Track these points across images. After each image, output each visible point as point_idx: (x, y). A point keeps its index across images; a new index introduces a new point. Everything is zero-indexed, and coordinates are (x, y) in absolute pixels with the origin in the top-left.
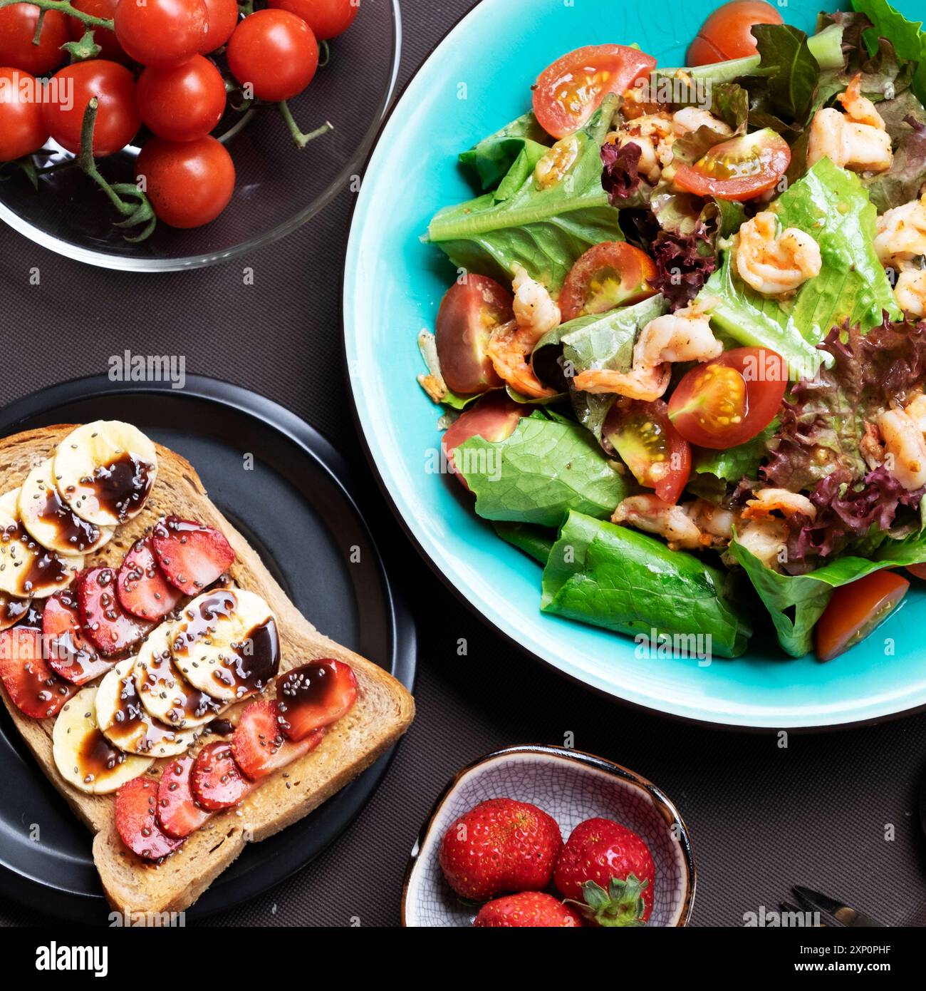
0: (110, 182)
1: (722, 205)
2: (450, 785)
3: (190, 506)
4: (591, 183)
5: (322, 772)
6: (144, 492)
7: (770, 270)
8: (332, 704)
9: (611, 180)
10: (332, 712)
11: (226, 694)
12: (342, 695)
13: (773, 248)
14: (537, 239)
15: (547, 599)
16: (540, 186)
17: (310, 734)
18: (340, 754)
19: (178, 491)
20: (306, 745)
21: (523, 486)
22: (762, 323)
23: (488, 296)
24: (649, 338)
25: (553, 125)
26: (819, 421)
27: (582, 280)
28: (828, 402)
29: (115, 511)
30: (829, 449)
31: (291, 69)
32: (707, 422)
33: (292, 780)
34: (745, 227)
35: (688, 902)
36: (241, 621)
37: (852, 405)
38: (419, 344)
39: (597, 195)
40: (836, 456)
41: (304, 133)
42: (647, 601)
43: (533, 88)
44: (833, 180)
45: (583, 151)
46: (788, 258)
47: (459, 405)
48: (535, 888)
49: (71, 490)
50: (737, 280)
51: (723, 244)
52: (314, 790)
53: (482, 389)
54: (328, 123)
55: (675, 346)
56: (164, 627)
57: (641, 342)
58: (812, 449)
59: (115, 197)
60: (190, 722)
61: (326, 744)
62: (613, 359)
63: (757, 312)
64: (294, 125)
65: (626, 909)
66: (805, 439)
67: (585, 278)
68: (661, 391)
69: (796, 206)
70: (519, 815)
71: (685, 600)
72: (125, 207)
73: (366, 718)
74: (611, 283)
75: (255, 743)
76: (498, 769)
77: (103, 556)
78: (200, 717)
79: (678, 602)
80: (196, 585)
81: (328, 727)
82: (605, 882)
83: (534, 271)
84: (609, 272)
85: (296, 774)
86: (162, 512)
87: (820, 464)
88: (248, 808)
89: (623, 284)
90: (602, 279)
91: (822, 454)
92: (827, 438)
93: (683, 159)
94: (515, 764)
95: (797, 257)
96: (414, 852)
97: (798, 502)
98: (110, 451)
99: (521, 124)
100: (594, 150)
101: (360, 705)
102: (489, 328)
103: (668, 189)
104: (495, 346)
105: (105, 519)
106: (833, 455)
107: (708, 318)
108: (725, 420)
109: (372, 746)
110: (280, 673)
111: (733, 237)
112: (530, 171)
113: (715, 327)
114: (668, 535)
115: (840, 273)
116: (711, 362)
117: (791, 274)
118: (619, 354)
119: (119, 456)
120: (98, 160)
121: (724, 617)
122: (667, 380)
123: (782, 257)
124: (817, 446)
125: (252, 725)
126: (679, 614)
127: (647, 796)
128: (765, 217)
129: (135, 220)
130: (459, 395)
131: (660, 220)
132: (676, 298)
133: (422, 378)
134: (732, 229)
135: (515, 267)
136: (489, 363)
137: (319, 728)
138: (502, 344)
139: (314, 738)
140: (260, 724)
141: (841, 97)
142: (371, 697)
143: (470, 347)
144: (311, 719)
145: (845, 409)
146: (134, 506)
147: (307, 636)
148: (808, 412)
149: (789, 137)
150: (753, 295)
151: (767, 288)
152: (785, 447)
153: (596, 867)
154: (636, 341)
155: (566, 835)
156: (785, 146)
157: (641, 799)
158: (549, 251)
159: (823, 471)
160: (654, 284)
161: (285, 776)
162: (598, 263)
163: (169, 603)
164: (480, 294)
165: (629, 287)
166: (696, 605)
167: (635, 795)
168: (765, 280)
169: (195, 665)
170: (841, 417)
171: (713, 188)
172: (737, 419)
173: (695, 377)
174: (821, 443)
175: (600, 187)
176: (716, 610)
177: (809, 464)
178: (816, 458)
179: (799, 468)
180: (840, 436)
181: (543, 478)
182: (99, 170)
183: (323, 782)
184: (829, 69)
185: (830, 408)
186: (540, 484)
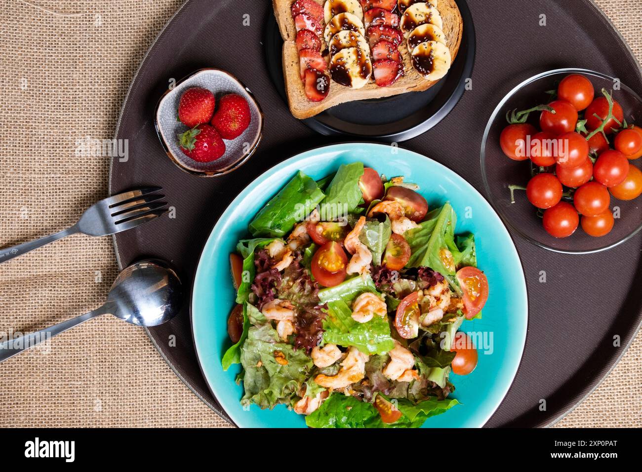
0: (531, 113)
1: (397, 301)
2: (261, 111)
3: (405, 82)
4: (431, 264)
5: (291, 75)
6: (418, 69)
7: (363, 303)
8: (310, 89)
9: (429, 271)
10: (308, 87)
11: (334, 59)
12: (312, 93)
13: (370, 308)
14: (424, 238)
15: (302, 175)
16: (442, 249)
17: (305, 77)
18: (293, 83)
19: (412, 81)
20: (302, 74)
21: (341, 183)
22: (348, 291)
23: (417, 214)
24: (366, 252)
25: (465, 270)
26: (303, 288)
27: (403, 245)
28: (307, 296)
29: (416, 56)
30: (291, 287)
31: (535, 193)
32: (324, 252)
33: (294, 64)
34: (384, 305)
35: (178, 164)
36: (356, 76)
37: (302, 304)
38: (415, 184)
39: (425, 263)
40: (288, 289)
41: (514, 190)
42: (281, 205)
43: (483, 272)
44: (384, 345)
45: (446, 270)
46: (364, 310)
47: (386, 185)
48: (211, 118)
49: (431, 44)
50: (368, 291)
51: (384, 295)
52: (286, 69)
53: (386, 194)
54: (514, 202)
55: (358, 258)
56: (368, 51)
57: (367, 249)
58: (294, 280)
59: (524, 112)
60: (332, 42)
61: (299, 81)
62: (365, 236)
63: (353, 292)
64: (518, 188)
65: (186, 141)
66: (299, 281)
67: (403, 247)
68: (346, 246)
69: (382, 327)
70: (236, 125)
71: (275, 217)
72: (519, 114)
73: (300, 98)
74: (395, 253)
75: (313, 59)
76: (257, 129)
77: (405, 46)
78: (332, 46)
79: (275, 214)
80: (376, 68)
81: (304, 85)
82: (197, 137)
83: (416, 232)
84: (399, 255)
85: (295, 66)
86: (409, 72)
87: (288, 281)
88: (293, 45)
89: (391, 256)
90: (398, 251)
91: (291, 284)
92: (296, 289)
93: (423, 301)
94: (256, 135)
95: (362, 313)
96: (247, 89)
97: (280, 267)
98: (437, 64)
99: (474, 263)
100: (443, 273)
101: (306, 99)
102: (405, 208)
103: (415, 290)
104: (397, 205)
105: (416, 51)
106: (290, 287)
107: (360, 274)
108: (321, 258)
109: (289, 94)
110: (332, 81)
111: (384, 300)
112: (450, 249)
113: (356, 275)
114: (300, 224)
115: (350, 327)
116: (346, 267)
117: (357, 309)
118: (367, 239)
119: (434, 67)
120: (540, 112)
121: (262, 227)
122: (349, 251)
123: (365, 309)
124: (294, 283)
125: (319, 62)
126: (271, 213)
127: (220, 170)
128: (383, 314)
129: (513, 115)
130: (389, 188)
131: (406, 280)
132: (374, 269)
133: (402, 178)
134: (387, 301)
135: (420, 226)
136: (392, 200)
137: (305, 81)
138: (397, 209)
139: (303, 78)
140: (319, 64)
141: (417, 371)
142: (306, 103)
143: (403, 198)
144: (309, 79)
145: (302, 300)
146: (415, 64)
147: (339, 95)
148: (308, 287)
149: (410, 341)
150: (359, 293)
151: (358, 299)
152: (301, 273)
153: (204, 137)
154: (369, 248)
155: (225, 141)
156: (406, 338)
157: (221, 169)
158: (418, 240)
159: (285, 281)
160: (384, 266)
161: (297, 63)
162: (404, 253)
163: (376, 57)
164: (419, 211)
165: (389, 257)
166: (271, 220)
167: (223, 168)
168: (361, 299)
169: (349, 53)
170: (300, 298)
171: (405, 302)
172: (319, 262)
173: (344, 259)
174: (295, 285)
175: (428, 266)
176: (265, 226)
177: (290, 277)
178: (291, 281)
179: (292, 274)
180: (294, 294)
181: (340, 191)
182: (536, 111)
183: (287, 73)
184: (431, 372)
185: (305, 295)
186: (339, 189)
